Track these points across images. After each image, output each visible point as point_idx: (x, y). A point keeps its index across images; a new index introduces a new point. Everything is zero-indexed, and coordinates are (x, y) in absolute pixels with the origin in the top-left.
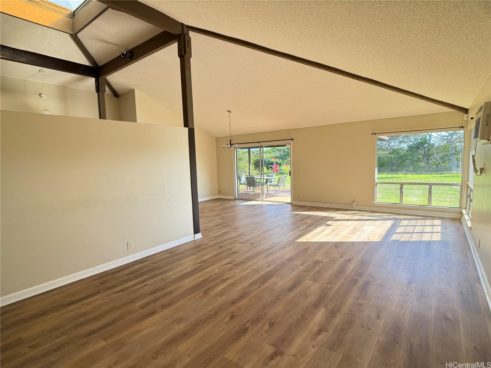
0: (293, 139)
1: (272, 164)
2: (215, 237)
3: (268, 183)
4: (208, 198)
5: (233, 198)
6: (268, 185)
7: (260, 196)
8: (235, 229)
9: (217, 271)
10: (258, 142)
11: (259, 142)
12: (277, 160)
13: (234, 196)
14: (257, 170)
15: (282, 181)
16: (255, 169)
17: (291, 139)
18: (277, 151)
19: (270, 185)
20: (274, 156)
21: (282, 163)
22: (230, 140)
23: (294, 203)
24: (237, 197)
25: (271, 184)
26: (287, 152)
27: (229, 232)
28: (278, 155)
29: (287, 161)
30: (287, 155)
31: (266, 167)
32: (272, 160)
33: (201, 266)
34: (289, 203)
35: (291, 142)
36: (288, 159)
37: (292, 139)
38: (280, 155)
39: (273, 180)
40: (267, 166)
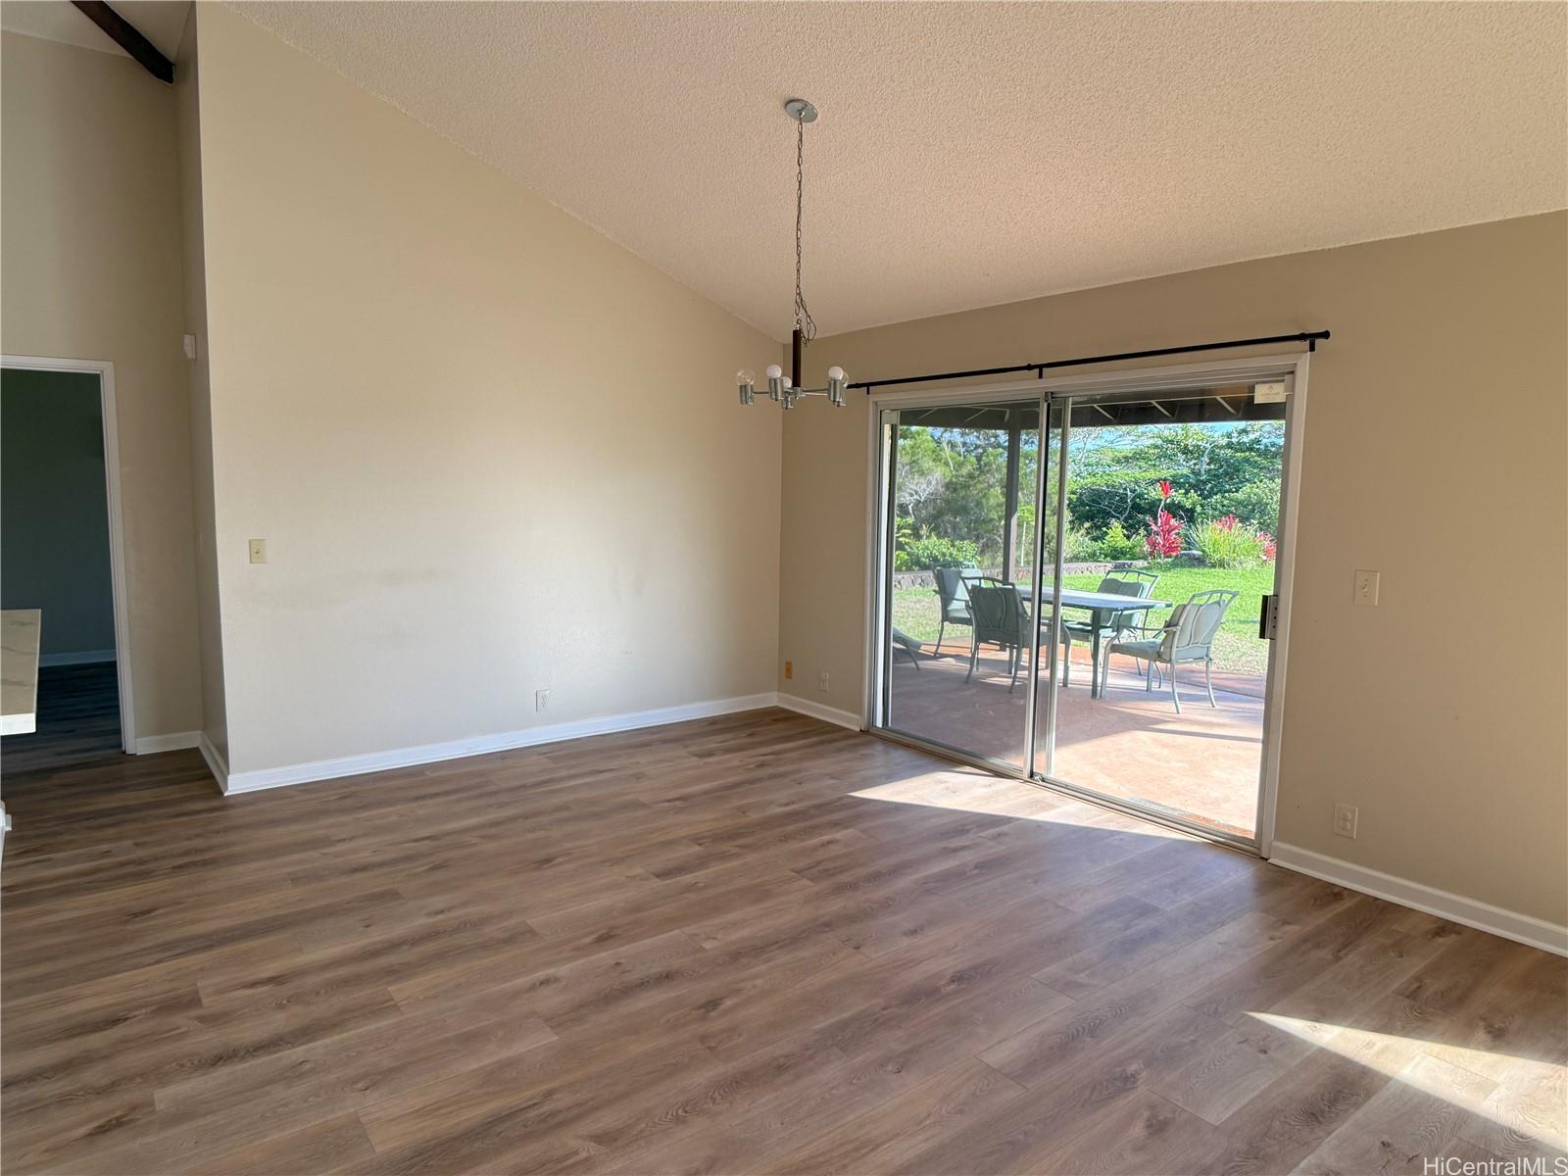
0: (1326, 335)
1: (1152, 508)
3: (1106, 634)
4: (699, 704)
5: (853, 722)
6: (1103, 643)
7: (1022, 742)
10: (1029, 367)
11: (1041, 367)
12: (1177, 496)
13: (858, 710)
14: (1083, 531)
15: (1195, 634)
16: (1072, 529)
17: (1302, 337)
18: (1181, 457)
19: (1115, 649)
20: (1166, 474)
21: (1199, 509)
22: (797, 335)
23: (1285, 855)
24: (879, 724)
25: (1126, 637)
26: (1227, 461)
28: (1186, 471)
29: (1226, 502)
30: (1226, 473)
31: (1126, 521)
32: (1155, 493)
34: (1231, 846)
35: (1304, 362)
36: (1230, 491)
37: (1311, 339)
38: (1193, 473)
39: (1138, 618)
40: (1130, 517)
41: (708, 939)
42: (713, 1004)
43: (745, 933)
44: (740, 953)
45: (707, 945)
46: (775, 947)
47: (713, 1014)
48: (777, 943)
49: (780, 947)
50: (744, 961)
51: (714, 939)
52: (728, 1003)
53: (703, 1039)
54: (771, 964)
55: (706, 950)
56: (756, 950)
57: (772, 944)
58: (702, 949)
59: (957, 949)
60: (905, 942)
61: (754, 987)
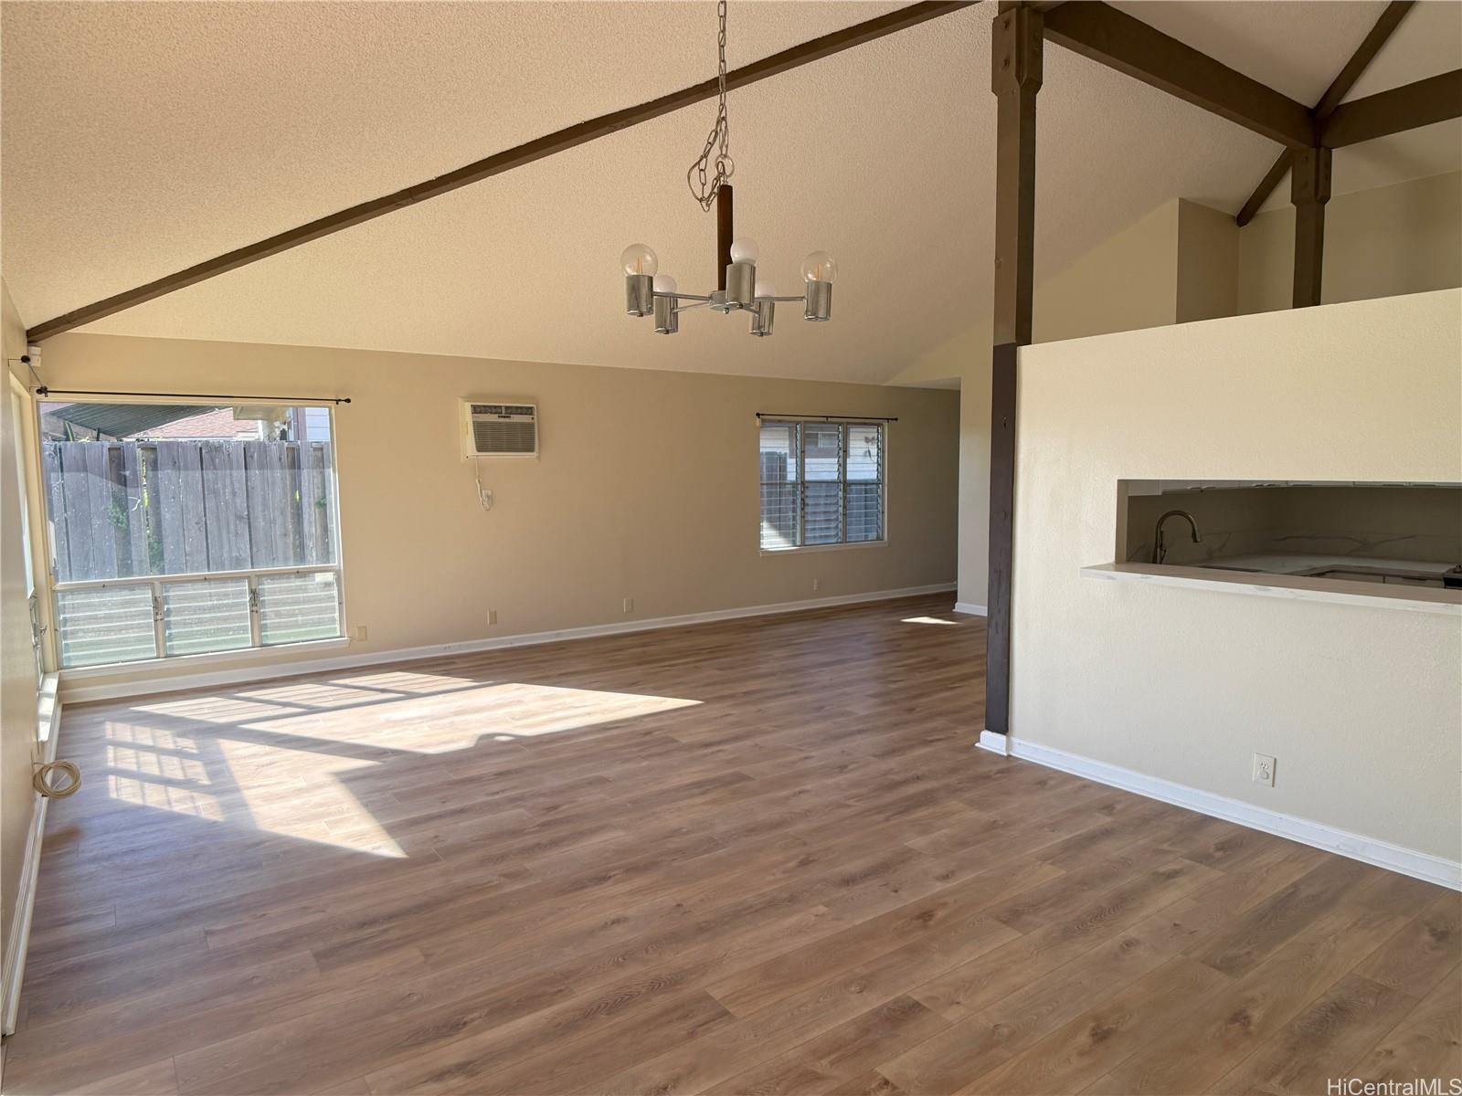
2: (932, 741)
8: (846, 767)
9: (918, 675)
27: (875, 756)
33: (953, 683)
41: (823, 915)
42: (805, 863)
43: (790, 921)
44: (789, 901)
45: (822, 909)
46: (756, 908)
47: (802, 857)
48: (757, 911)
49: (751, 907)
50: (785, 895)
51: (817, 915)
52: (792, 864)
53: (805, 844)
54: (761, 892)
55: (823, 904)
56: (771, 906)
57: (761, 909)
58: (827, 905)
59: (584, 905)
60: (630, 912)
61: (774, 874)
